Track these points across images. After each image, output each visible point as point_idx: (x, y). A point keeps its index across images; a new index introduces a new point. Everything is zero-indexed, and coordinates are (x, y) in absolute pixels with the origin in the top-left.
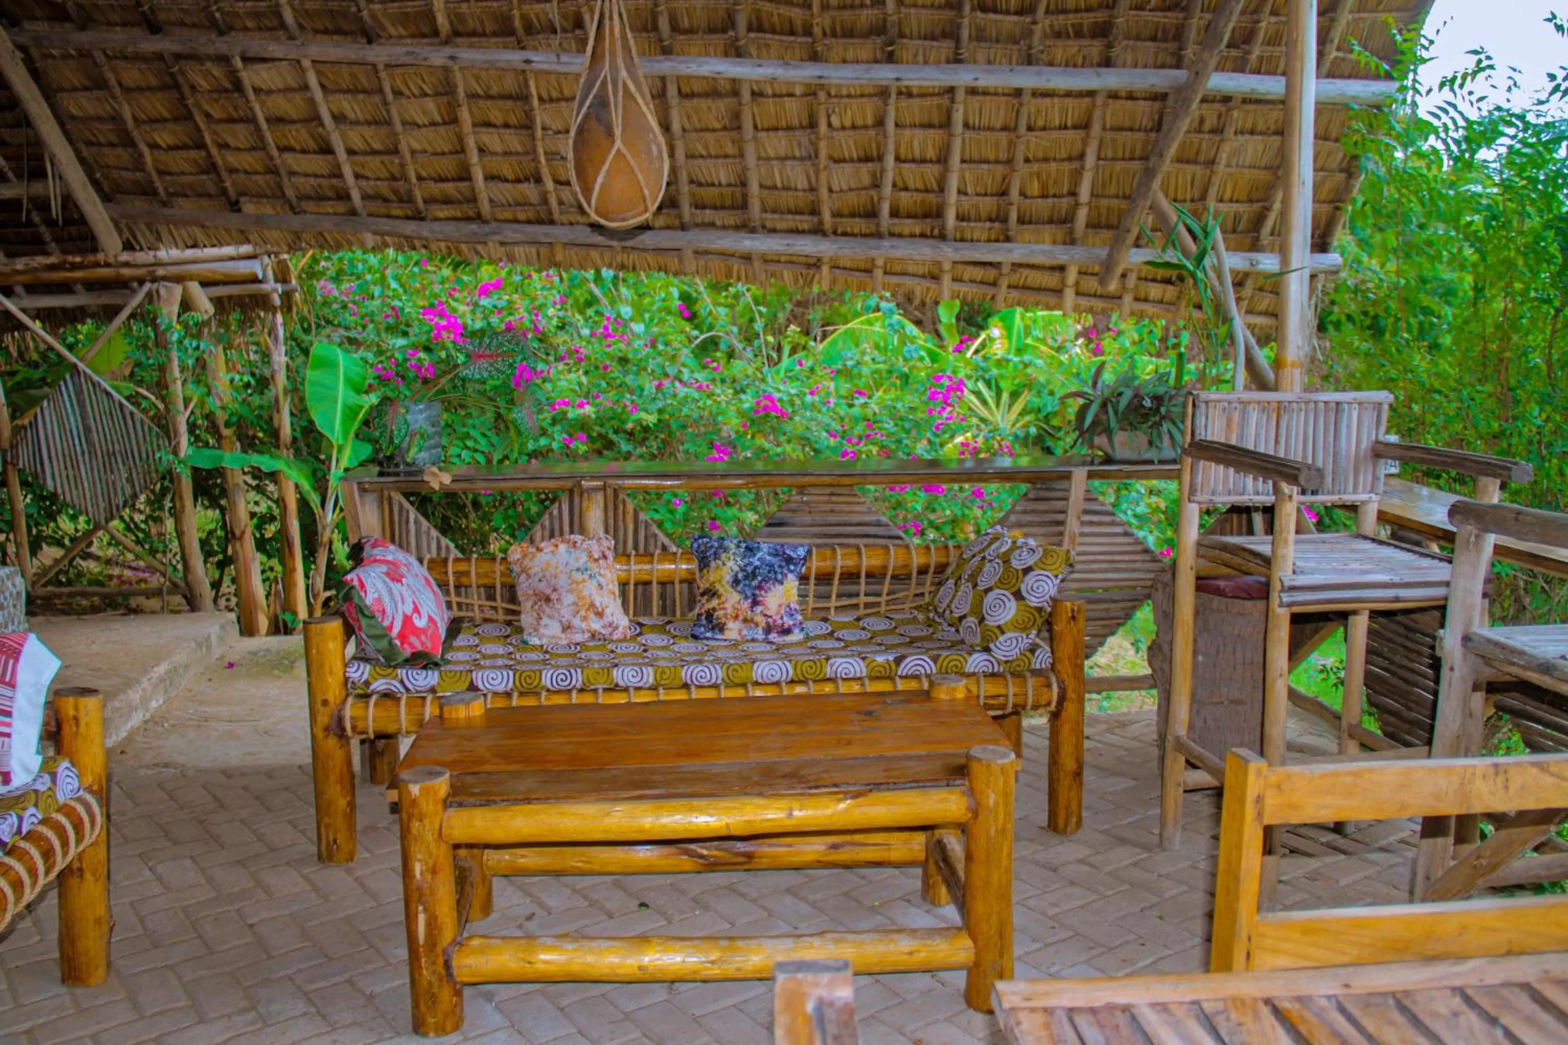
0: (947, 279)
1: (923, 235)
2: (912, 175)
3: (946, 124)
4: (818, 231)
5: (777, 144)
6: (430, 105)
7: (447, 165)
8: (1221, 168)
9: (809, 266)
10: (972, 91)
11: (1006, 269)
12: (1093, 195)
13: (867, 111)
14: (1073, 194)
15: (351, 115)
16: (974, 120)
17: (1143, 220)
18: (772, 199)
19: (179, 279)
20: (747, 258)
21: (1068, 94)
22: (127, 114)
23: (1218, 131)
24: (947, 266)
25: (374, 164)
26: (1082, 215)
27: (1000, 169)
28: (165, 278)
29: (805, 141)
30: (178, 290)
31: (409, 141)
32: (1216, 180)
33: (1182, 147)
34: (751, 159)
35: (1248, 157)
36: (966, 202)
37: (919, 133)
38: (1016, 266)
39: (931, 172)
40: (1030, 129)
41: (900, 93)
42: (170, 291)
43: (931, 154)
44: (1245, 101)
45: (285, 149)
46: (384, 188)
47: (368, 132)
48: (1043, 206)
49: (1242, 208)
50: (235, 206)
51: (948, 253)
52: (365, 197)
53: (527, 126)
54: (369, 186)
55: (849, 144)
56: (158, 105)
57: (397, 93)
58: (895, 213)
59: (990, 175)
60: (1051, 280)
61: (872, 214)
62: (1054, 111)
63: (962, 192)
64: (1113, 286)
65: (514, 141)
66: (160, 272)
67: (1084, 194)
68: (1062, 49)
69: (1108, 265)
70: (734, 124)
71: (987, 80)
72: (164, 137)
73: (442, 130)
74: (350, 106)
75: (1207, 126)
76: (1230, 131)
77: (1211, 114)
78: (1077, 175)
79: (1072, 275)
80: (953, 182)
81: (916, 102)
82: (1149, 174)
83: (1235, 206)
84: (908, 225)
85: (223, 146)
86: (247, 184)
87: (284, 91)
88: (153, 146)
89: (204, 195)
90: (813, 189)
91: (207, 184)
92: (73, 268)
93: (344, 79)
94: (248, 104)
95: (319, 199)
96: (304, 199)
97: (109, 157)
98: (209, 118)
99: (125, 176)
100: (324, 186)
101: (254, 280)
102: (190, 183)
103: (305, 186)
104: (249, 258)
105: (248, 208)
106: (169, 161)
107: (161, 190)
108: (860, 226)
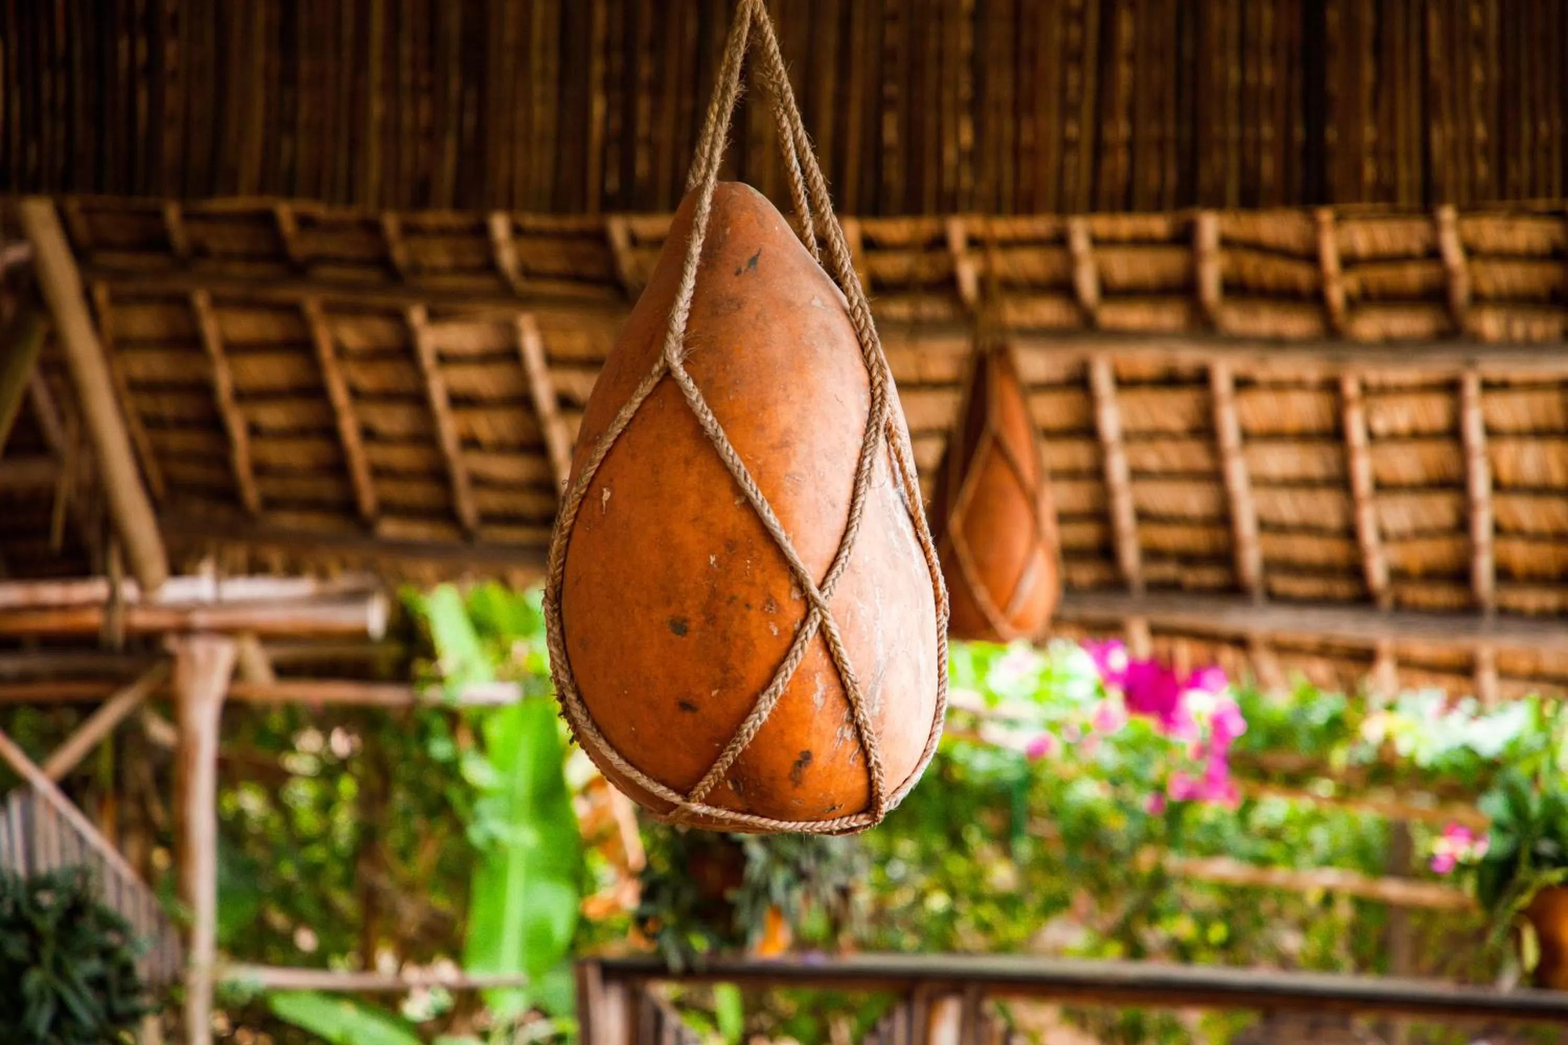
4: (1364, 600)
5: (1278, 461)
9: (1352, 659)
13: (1426, 413)
15: (580, 397)
18: (1278, 547)
19: (229, 632)
20: (1241, 643)
22: (225, 382)
28: (208, 632)
29: (1327, 455)
30: (226, 652)
34: (1238, 483)
37: (1533, 445)
42: (212, 655)
45: (470, 443)
50: (365, 526)
55: (1405, 462)
56: (269, 370)
58: (1504, 574)
61: (1459, 578)
66: (199, 619)
70: (1204, 432)
72: (272, 417)
74: (583, 385)
84: (1527, 600)
85: (369, 434)
86: (396, 491)
87: (485, 359)
88: (254, 431)
89: (313, 505)
90: (1350, 533)
91: (327, 489)
92: (43, 608)
93: (579, 344)
94: (421, 377)
95: (510, 519)
96: (488, 518)
97: (176, 441)
98: (355, 393)
99: (191, 472)
100: (528, 504)
101: (361, 636)
102: (304, 487)
103: (494, 501)
104: (358, 596)
105: (390, 529)
106: (275, 453)
107: (252, 494)
108: (1443, 596)
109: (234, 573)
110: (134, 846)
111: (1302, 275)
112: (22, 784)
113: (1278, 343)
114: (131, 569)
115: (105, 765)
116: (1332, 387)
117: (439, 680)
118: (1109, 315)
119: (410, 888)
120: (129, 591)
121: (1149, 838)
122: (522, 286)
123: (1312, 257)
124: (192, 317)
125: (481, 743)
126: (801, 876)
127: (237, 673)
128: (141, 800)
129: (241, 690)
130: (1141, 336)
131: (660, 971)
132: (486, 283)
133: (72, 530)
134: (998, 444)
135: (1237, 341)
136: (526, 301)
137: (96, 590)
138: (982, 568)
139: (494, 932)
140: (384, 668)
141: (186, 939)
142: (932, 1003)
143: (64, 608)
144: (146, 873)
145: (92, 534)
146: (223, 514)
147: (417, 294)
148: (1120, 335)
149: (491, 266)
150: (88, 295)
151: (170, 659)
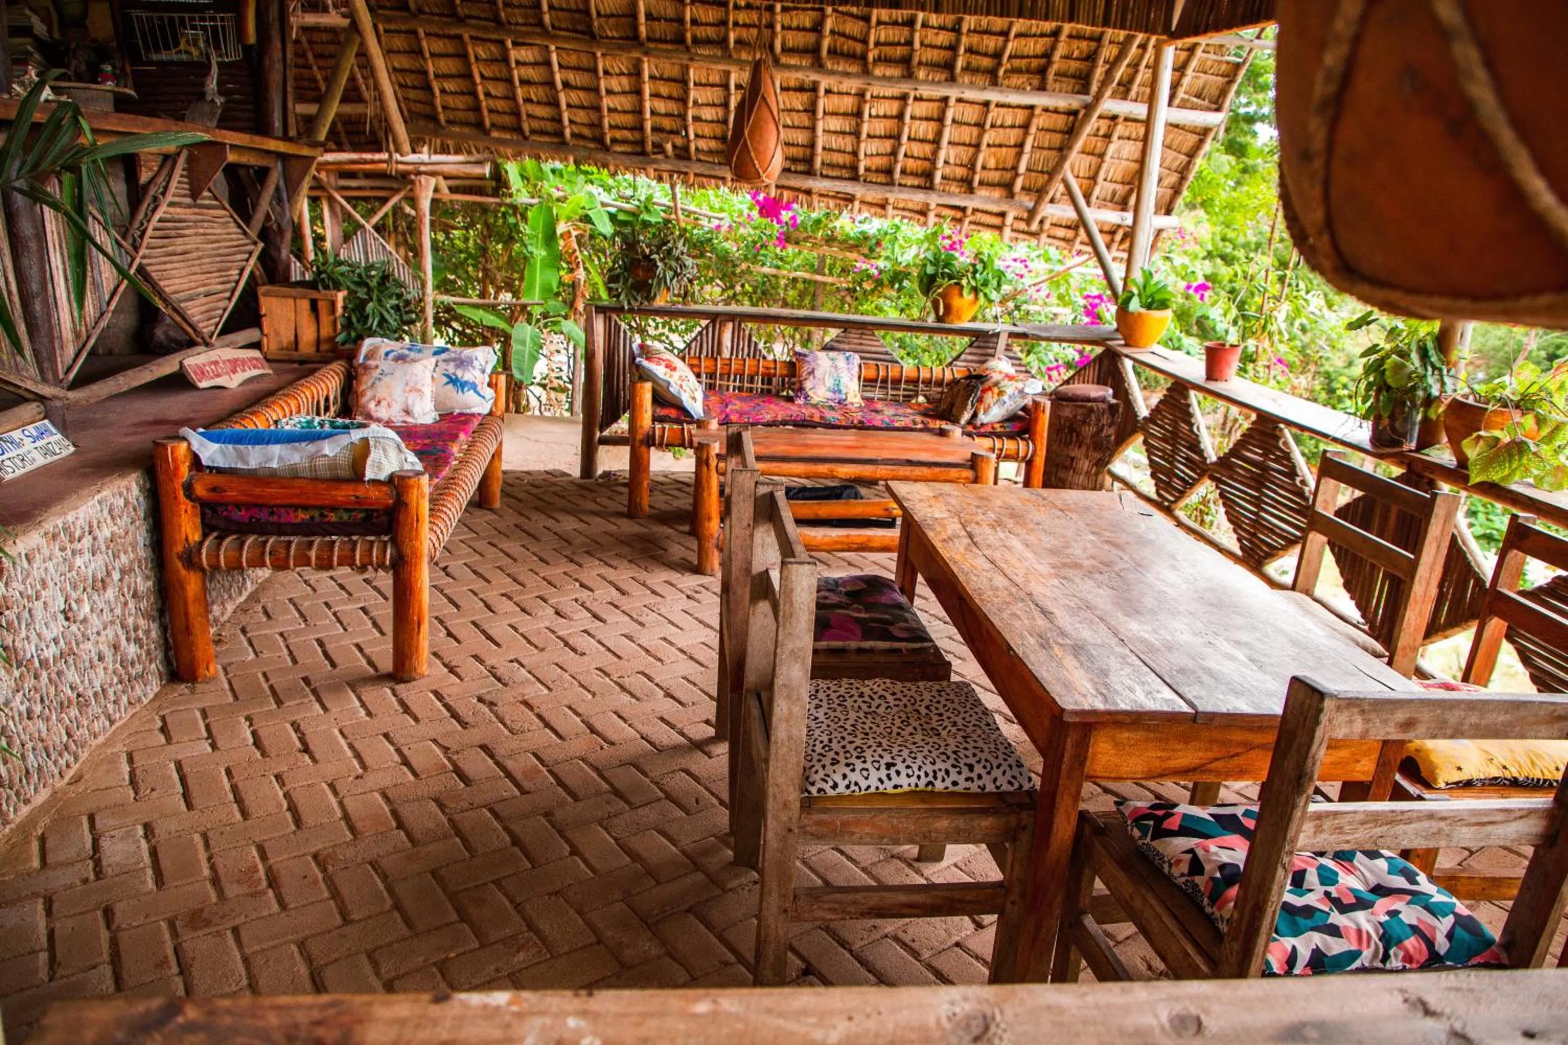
0: (931, 215)
1: (919, 187)
2: (917, 149)
3: (941, 120)
4: (855, 178)
5: (835, 124)
6: (625, 81)
7: (628, 119)
8: (1107, 158)
9: (845, 200)
10: (959, 100)
11: (969, 212)
12: (1029, 170)
13: (892, 108)
14: (1015, 168)
15: (573, 83)
16: (959, 117)
17: (1057, 188)
18: (829, 157)
19: (433, 174)
20: (808, 192)
21: (1019, 107)
22: (431, 70)
23: (1108, 136)
24: (933, 206)
25: (581, 116)
26: (1019, 183)
27: (971, 150)
28: (426, 173)
29: (853, 122)
30: (433, 181)
31: (607, 102)
32: (1105, 166)
33: (1085, 145)
34: (820, 132)
35: (1125, 154)
36: (948, 171)
37: (925, 123)
38: (975, 210)
39: (928, 148)
40: (993, 126)
41: (916, 99)
42: (428, 182)
43: (930, 137)
44: (1126, 119)
45: (528, 100)
46: (586, 132)
47: (582, 94)
48: (995, 176)
49: (1119, 187)
50: (487, 133)
51: (933, 200)
52: (573, 135)
53: (683, 100)
54: (576, 130)
55: (880, 127)
56: (449, 66)
57: (606, 73)
58: (903, 172)
59: (965, 154)
60: (996, 221)
61: (889, 172)
62: (1009, 117)
63: (946, 162)
64: (1034, 227)
65: (673, 107)
66: (423, 168)
67: (1022, 168)
68: (1016, 80)
69: (1032, 213)
70: (811, 110)
71: (969, 95)
72: (450, 86)
73: (630, 97)
74: (574, 78)
75: (1101, 133)
76: (1115, 137)
77: (1104, 125)
78: (1019, 155)
79: (1009, 219)
80: (942, 155)
81: (925, 104)
82: (1063, 159)
83: (1114, 185)
84: (910, 181)
85: (488, 95)
86: (498, 119)
87: (535, 64)
88: (443, 91)
89: (467, 124)
90: (855, 153)
91: (471, 117)
92: (365, 162)
93: (573, 60)
94: (510, 70)
95: (542, 133)
96: (533, 131)
97: (412, 94)
98: (482, 77)
99: (419, 107)
100: (549, 126)
101: (482, 178)
102: (461, 115)
103: (536, 125)
104: (479, 163)
105: (495, 134)
106: (451, 101)
107: (442, 118)
108: (881, 178)
109: (436, 152)
110: (402, 251)
111: (859, 48)
112: (363, 227)
113: (847, 74)
114: (398, 150)
115: (390, 221)
116: (861, 95)
117: (511, 196)
118: (784, 60)
119: (499, 269)
120: (397, 156)
121: (746, 258)
122: (553, 32)
123: (865, 42)
124: (418, 40)
125: (524, 218)
126: (676, 274)
127: (436, 190)
128: (404, 235)
129: (438, 196)
130: (797, 68)
131: (620, 310)
132: (538, 30)
133: (373, 132)
134: (764, 99)
135: (833, 73)
136: (554, 38)
137: (385, 156)
138: (757, 152)
139: (531, 286)
140: (489, 191)
141: (423, 286)
142: (722, 324)
143: (373, 162)
144: (407, 260)
145: (382, 134)
146: (431, 126)
147: (509, 32)
148: (788, 67)
149: (541, 23)
150: (375, 27)
151: (412, 182)
